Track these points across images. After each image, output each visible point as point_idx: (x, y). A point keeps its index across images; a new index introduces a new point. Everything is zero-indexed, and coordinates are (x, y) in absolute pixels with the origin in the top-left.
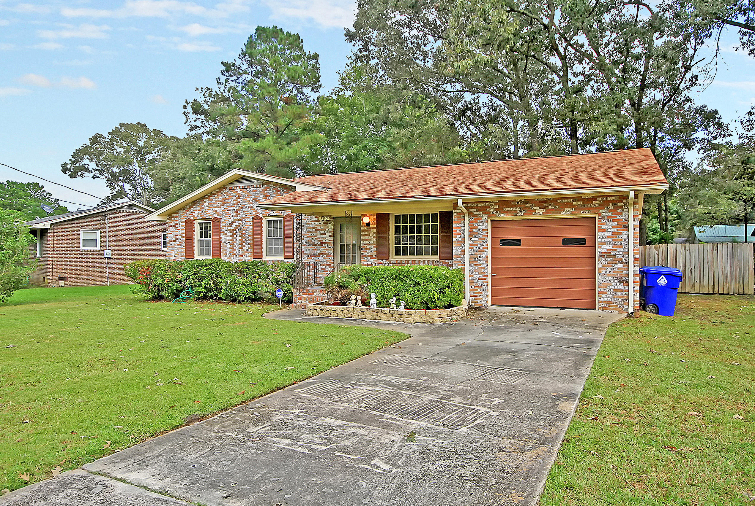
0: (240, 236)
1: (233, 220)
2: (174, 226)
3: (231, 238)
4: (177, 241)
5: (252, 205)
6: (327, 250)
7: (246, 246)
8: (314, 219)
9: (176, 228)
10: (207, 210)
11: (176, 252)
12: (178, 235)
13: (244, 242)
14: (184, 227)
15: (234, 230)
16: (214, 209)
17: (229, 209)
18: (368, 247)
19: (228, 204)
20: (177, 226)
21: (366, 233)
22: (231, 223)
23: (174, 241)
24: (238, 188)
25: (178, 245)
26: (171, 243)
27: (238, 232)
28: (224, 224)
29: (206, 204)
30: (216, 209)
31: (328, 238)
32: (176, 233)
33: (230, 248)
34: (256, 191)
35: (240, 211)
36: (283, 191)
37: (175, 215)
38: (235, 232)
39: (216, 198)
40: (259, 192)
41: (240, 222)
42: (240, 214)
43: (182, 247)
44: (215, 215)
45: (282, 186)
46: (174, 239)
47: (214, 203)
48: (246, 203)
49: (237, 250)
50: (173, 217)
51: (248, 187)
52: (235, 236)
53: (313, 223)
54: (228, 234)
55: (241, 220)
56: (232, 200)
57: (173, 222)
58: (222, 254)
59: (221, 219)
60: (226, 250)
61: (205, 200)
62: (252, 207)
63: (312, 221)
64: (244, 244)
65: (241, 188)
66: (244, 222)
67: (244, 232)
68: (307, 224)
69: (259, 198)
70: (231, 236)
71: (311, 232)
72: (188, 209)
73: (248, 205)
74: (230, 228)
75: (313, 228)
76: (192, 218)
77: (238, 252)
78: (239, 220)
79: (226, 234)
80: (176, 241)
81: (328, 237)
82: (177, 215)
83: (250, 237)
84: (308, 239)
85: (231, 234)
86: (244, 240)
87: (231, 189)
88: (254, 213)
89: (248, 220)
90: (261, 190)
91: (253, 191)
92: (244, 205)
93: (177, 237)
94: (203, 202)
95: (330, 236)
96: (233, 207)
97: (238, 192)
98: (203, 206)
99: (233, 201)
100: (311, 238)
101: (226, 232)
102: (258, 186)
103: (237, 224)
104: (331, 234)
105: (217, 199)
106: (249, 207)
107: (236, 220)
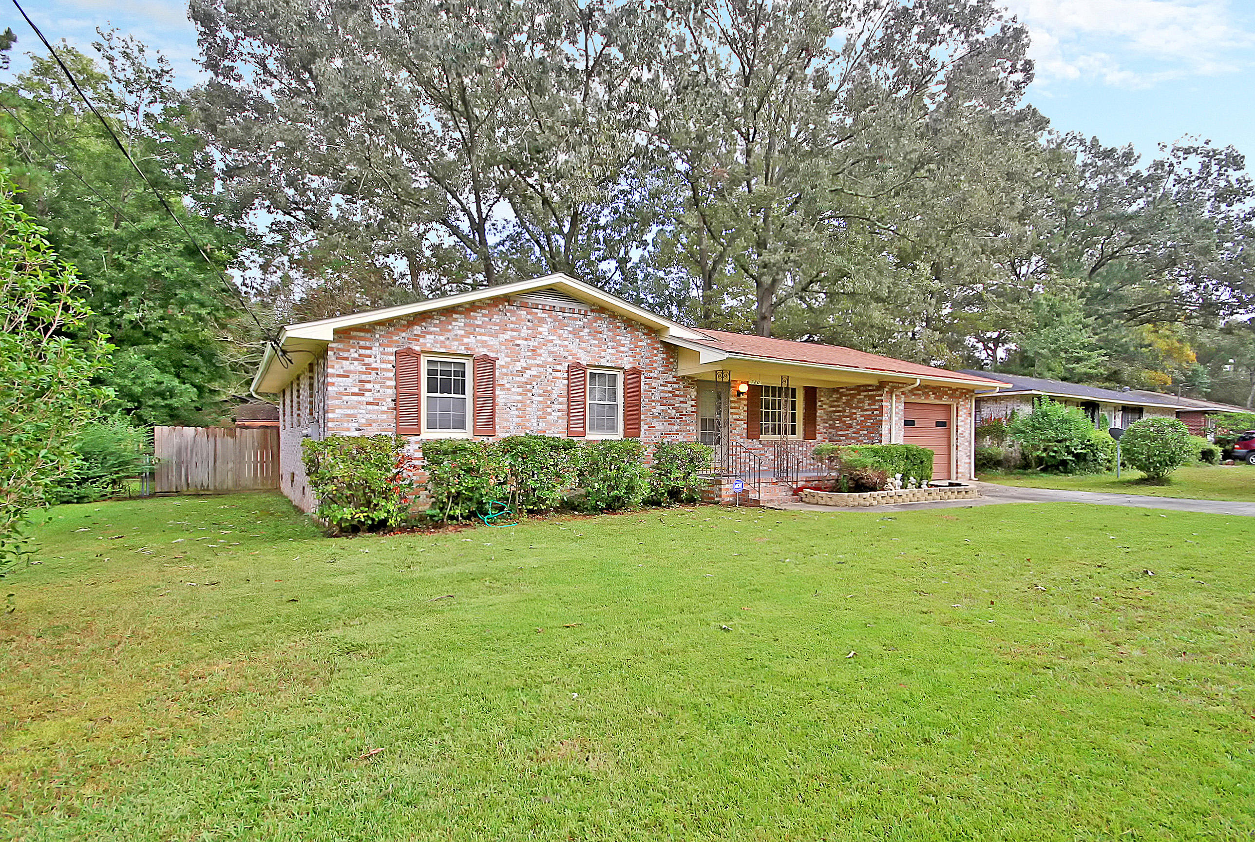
0: (540, 395)
1: (524, 365)
2: (356, 359)
3: (520, 398)
4: (367, 394)
5: (566, 343)
6: (688, 425)
7: (553, 413)
8: (671, 380)
9: (365, 364)
10: (462, 336)
11: (363, 421)
12: (369, 382)
13: (548, 407)
14: (390, 366)
15: (527, 383)
16: (479, 337)
17: (518, 342)
18: (738, 422)
19: (515, 334)
20: (367, 360)
21: (736, 405)
22: (520, 369)
23: (354, 394)
24: (540, 307)
25: (368, 403)
26: (345, 398)
27: (536, 387)
28: (504, 370)
29: (458, 324)
30: (484, 338)
31: (690, 409)
32: (364, 377)
33: (519, 417)
34: (575, 319)
35: (542, 351)
36: (625, 329)
37: (362, 334)
38: (529, 387)
39: (484, 315)
40: (581, 323)
41: (541, 369)
42: (540, 355)
43: (385, 408)
44: (481, 349)
45: (624, 321)
46: (356, 390)
47: (478, 326)
48: (555, 338)
49: (533, 421)
50: (354, 338)
51: (562, 310)
52: (530, 394)
53: (669, 385)
54: (513, 389)
55: (542, 367)
56: (525, 327)
57: (352, 350)
58: (497, 427)
59: (498, 359)
60: (507, 420)
61: (455, 316)
62: (567, 346)
63: (668, 382)
64: (549, 410)
65: (547, 308)
66: (550, 370)
67: (549, 388)
68: (661, 385)
69: (581, 333)
70: (520, 394)
71: (666, 398)
72: (404, 326)
73: (560, 342)
74: (518, 379)
75: (670, 392)
76: (417, 348)
77: (535, 424)
78: (538, 366)
79: (509, 389)
80: (363, 395)
81: (689, 407)
82: (369, 335)
83: (561, 399)
84: (663, 407)
85: (520, 390)
86: (549, 402)
87: (524, 306)
88: (570, 358)
89: (559, 367)
90: (586, 320)
91: (570, 318)
92: (552, 341)
93: (368, 386)
94: (451, 319)
95: (692, 406)
96: (526, 339)
97: (539, 315)
98: (450, 327)
99: (527, 329)
100: (666, 407)
101: (507, 386)
102: (583, 312)
103: (535, 373)
104: (693, 403)
105: (487, 319)
106: (560, 346)
107: (532, 365)
